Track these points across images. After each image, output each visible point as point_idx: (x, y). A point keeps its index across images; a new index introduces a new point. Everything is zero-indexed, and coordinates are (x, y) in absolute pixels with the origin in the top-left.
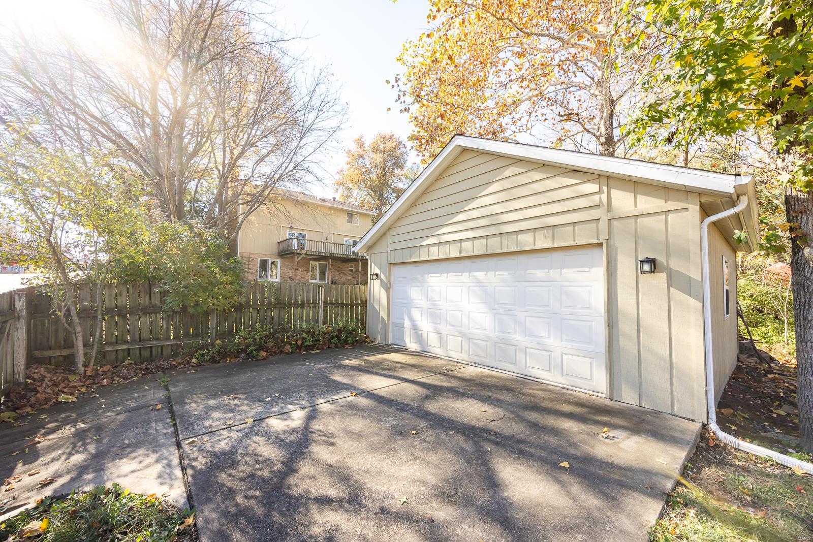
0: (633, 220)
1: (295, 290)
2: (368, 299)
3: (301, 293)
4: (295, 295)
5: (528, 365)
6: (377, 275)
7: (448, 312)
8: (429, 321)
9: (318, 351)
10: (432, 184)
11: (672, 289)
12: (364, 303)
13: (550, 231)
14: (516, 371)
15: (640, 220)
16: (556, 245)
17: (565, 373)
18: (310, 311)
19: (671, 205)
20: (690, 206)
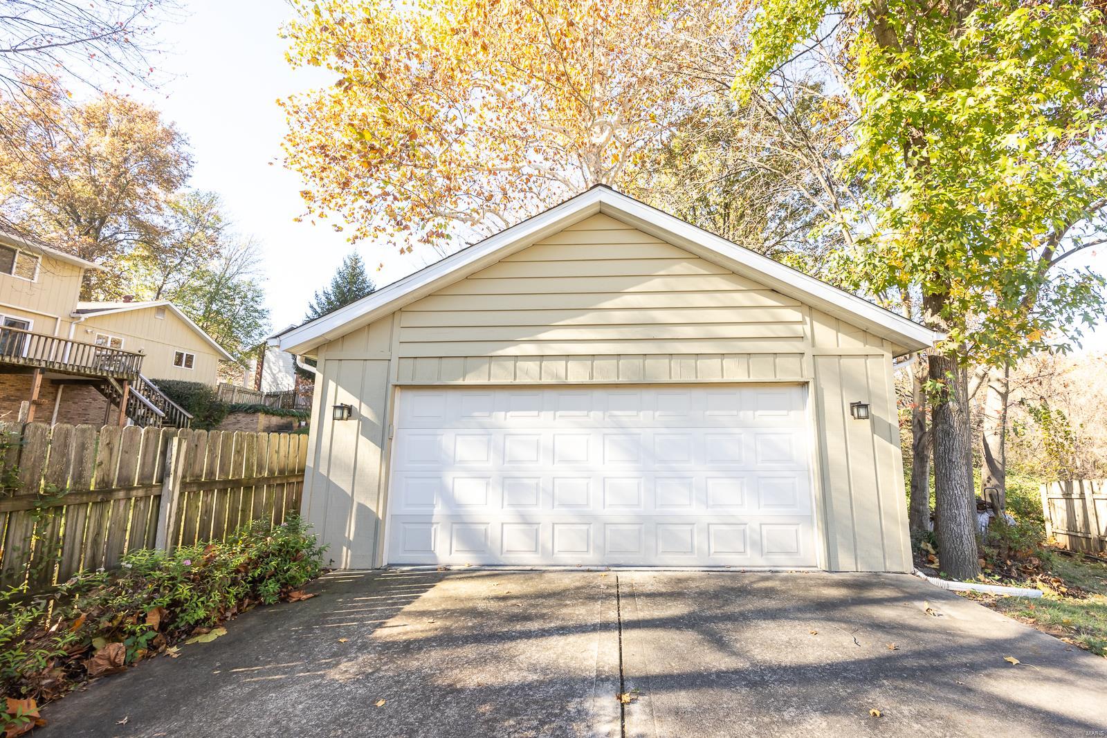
0: (836, 359)
1: (82, 447)
2: (310, 463)
3: (102, 455)
4: (80, 461)
5: (712, 551)
6: (350, 409)
7: (557, 481)
8: (506, 503)
9: (221, 632)
10: (526, 249)
11: (875, 436)
12: (292, 477)
13: (744, 360)
14: (694, 564)
15: (843, 361)
16: (752, 379)
17: (765, 550)
18: (126, 510)
19: (870, 349)
20: (885, 353)
